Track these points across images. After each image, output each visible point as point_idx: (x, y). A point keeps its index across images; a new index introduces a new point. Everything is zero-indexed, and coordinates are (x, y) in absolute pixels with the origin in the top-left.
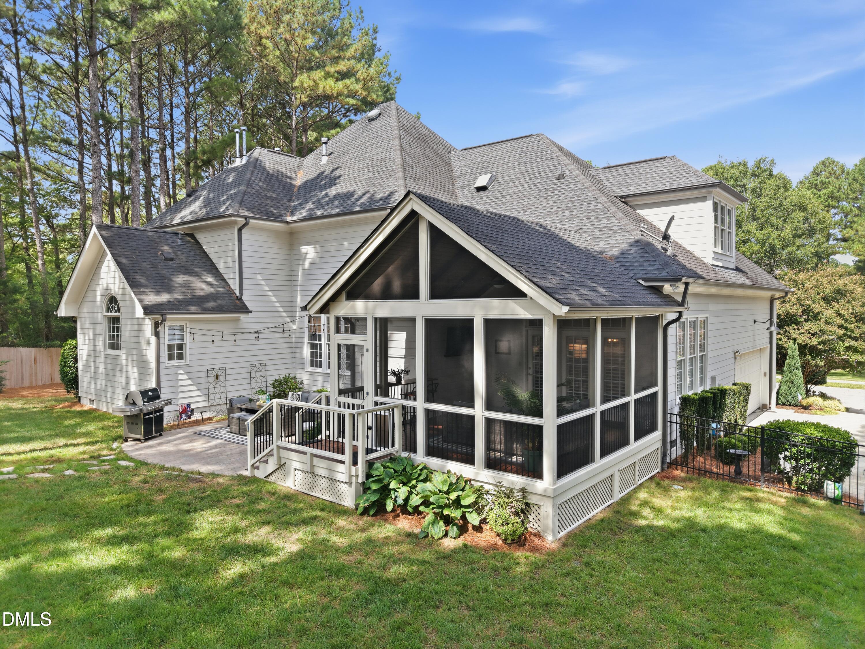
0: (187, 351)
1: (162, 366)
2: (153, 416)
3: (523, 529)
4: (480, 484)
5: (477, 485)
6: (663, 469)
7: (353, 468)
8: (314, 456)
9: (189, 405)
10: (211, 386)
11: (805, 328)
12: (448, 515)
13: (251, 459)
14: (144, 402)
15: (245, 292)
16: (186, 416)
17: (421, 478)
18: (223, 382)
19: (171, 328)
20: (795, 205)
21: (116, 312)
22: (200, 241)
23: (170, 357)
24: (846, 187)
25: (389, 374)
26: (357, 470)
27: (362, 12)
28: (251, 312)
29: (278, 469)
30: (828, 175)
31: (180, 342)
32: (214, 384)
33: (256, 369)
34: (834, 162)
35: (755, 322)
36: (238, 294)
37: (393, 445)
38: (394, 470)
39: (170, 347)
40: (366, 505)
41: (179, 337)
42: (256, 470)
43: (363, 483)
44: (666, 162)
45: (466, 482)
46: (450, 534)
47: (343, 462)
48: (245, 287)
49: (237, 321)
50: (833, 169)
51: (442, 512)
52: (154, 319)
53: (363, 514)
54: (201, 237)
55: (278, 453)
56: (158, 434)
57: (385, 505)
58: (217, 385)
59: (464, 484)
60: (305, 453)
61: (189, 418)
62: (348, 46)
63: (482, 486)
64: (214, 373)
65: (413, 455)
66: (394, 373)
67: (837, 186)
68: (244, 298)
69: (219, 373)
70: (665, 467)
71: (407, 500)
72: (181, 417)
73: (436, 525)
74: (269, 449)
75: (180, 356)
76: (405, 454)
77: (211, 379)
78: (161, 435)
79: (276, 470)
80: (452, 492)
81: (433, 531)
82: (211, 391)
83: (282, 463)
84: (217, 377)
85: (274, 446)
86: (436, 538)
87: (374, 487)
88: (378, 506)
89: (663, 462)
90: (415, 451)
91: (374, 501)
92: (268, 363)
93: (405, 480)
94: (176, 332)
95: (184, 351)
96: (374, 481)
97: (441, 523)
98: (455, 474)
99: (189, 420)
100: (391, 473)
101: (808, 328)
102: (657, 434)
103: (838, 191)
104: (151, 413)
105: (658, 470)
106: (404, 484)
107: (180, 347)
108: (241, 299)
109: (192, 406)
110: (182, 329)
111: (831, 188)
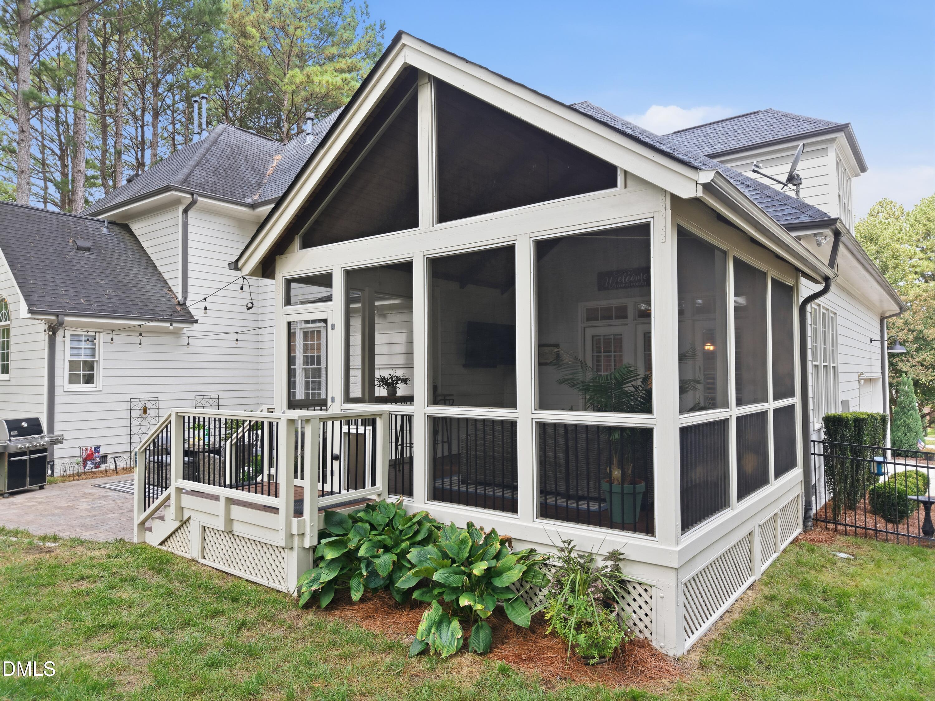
0: (99, 373)
1: (58, 391)
2: (27, 457)
3: (622, 634)
4: (530, 546)
5: (522, 548)
6: (806, 529)
7: (295, 520)
8: (230, 501)
9: (97, 448)
10: (135, 423)
11: (917, 360)
12: (470, 607)
13: (139, 513)
14: (11, 436)
15: (190, 296)
16: (93, 463)
17: (419, 538)
18: (154, 418)
19: (75, 338)
20: (865, 237)
21: (6, 321)
22: (137, 233)
23: (73, 379)
24: (908, 229)
25: (376, 383)
26: (301, 525)
27: (367, 7)
28: (196, 321)
29: (179, 528)
30: (887, 216)
31: (89, 359)
32: (139, 420)
33: (203, 402)
34: (892, 202)
35: (871, 341)
36: (180, 298)
37: (373, 483)
38: (371, 525)
39: (73, 365)
40: (313, 588)
41: (89, 352)
42: (147, 532)
43: (314, 549)
44: (760, 116)
45: (502, 543)
46: (473, 644)
47: (275, 510)
48: (190, 289)
49: (177, 334)
50: (891, 209)
51: (457, 600)
52: (48, 321)
53: (307, 606)
54: (137, 228)
55: (178, 500)
56: (36, 487)
57: (348, 590)
58: (145, 422)
59: (499, 547)
60: (216, 498)
61: (98, 467)
62: (349, 42)
63: (532, 551)
64: (141, 405)
65: (406, 500)
66: (384, 382)
67: (898, 228)
68: (188, 303)
69: (149, 405)
70: (811, 524)
71: (391, 579)
72: (85, 466)
73: (444, 626)
74: (165, 494)
75: (89, 379)
76: (393, 499)
77: (135, 414)
78: (41, 488)
79: (176, 530)
80: (476, 561)
81: (438, 640)
82: (134, 430)
83: (185, 518)
84: (145, 410)
85: (171, 490)
86: (444, 655)
87: (330, 555)
88: (336, 591)
89: (806, 518)
90: (410, 493)
91: (330, 582)
92: (221, 395)
93: (389, 542)
94: (83, 345)
95: (95, 372)
96: (330, 544)
97: (455, 624)
98: (482, 529)
99: (97, 470)
100: (365, 530)
101: (920, 359)
102: (797, 473)
103: (899, 233)
104: (24, 454)
105: (800, 530)
106: (387, 549)
107: (90, 366)
108: (184, 304)
109: (103, 451)
110: (91, 339)
111: (891, 229)
